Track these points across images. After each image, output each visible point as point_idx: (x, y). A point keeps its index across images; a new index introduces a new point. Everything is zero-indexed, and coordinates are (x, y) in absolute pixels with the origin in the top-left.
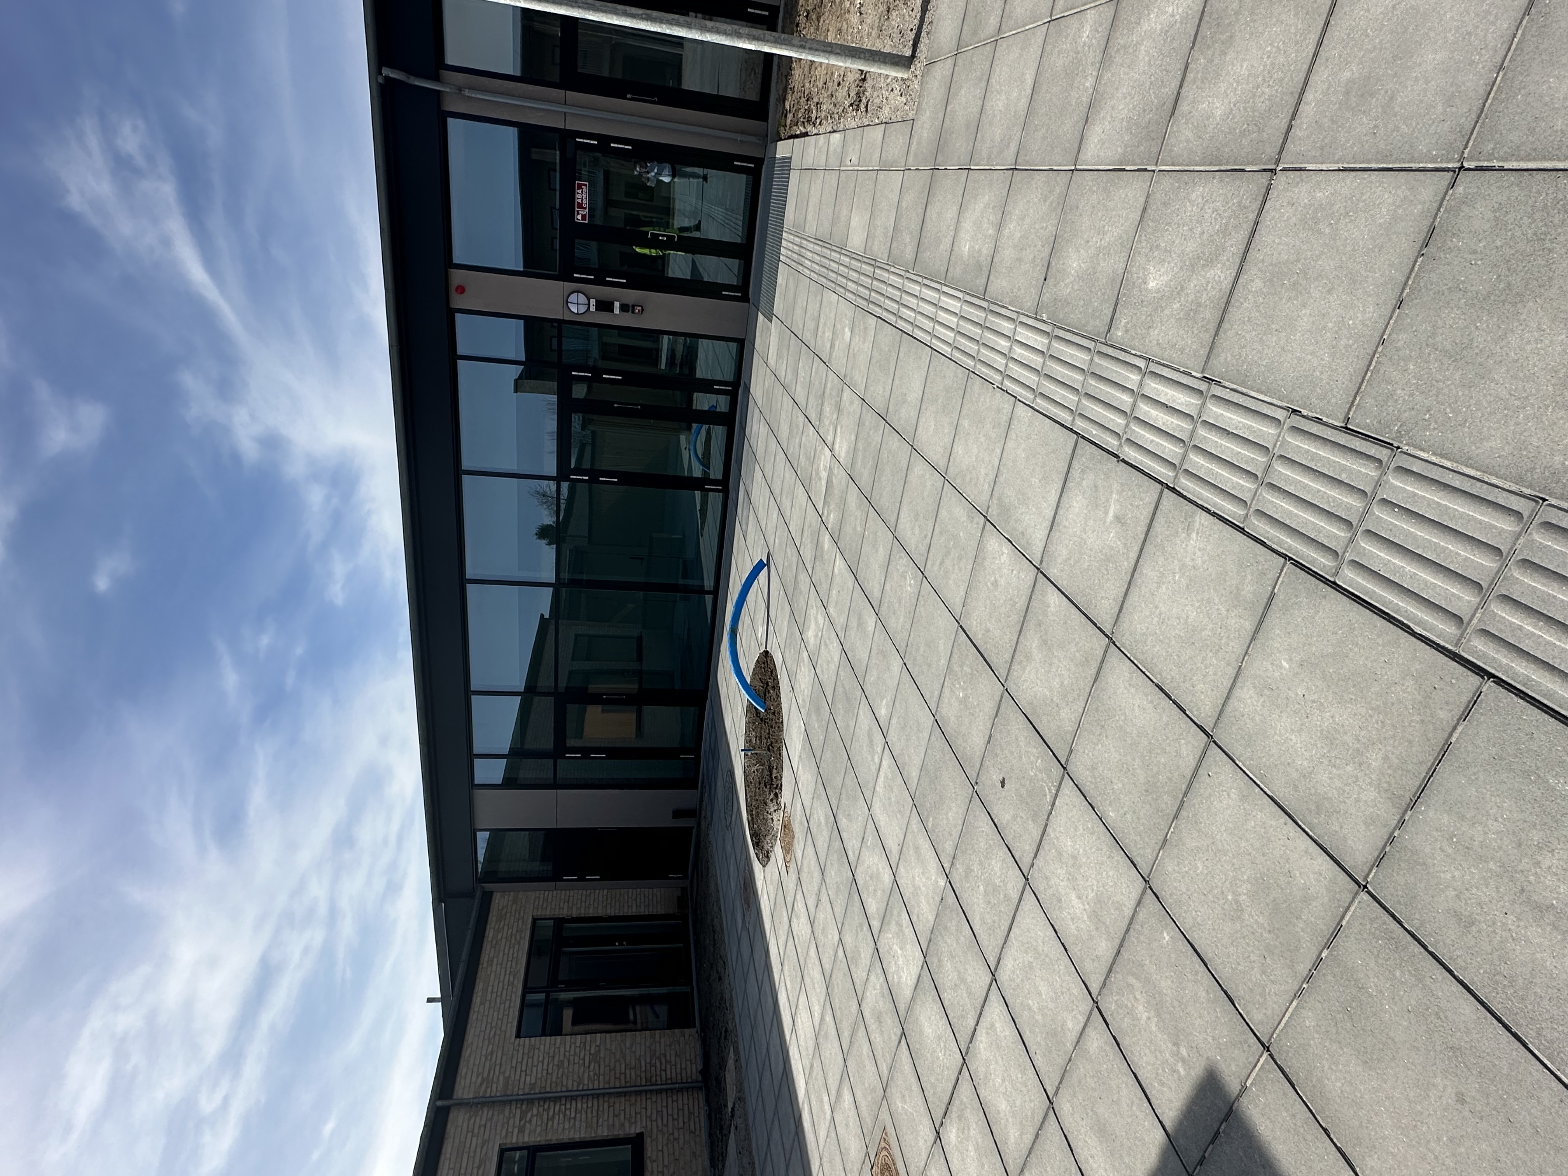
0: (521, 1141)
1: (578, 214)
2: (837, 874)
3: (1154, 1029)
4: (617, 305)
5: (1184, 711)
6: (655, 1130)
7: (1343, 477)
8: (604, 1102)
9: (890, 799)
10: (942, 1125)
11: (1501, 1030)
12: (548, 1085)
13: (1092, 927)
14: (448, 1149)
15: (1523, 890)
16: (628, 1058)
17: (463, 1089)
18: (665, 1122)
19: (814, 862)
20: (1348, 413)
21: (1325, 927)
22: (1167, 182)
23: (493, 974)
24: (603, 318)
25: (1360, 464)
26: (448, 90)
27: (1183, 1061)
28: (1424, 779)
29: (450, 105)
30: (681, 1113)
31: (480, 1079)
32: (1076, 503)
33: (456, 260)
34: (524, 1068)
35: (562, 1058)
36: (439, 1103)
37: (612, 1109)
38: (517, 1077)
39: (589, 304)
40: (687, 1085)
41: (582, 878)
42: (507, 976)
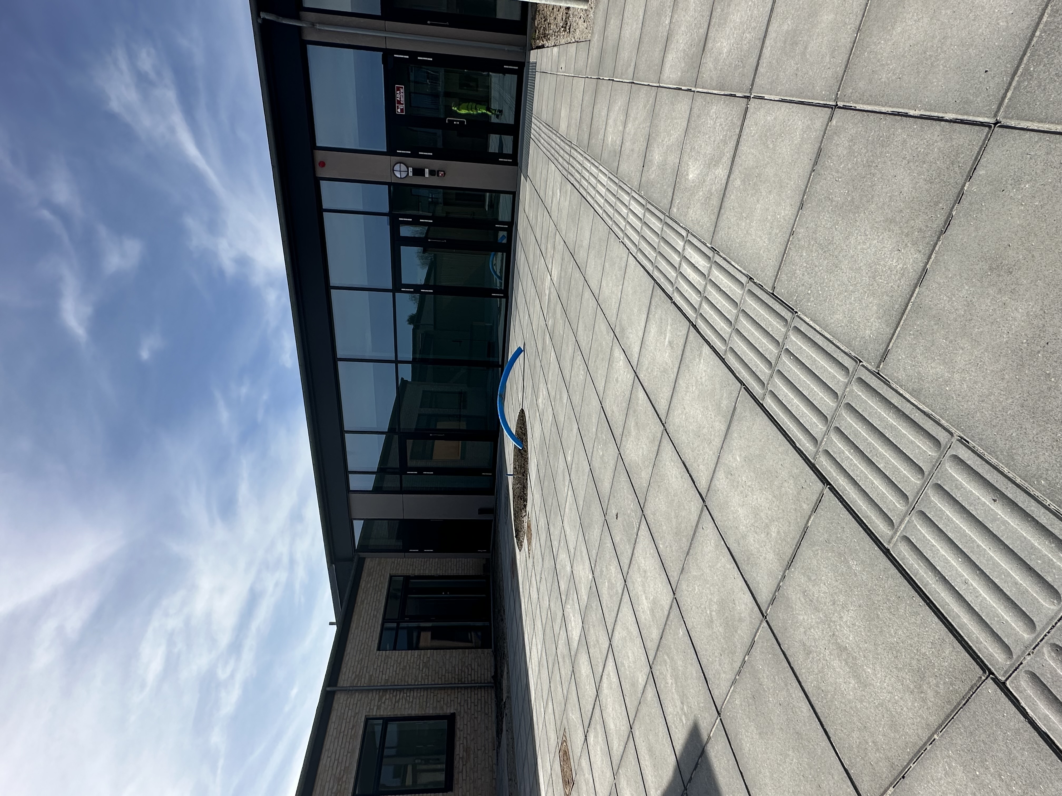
0: (378, 714)
1: (398, 108)
2: (549, 563)
3: (674, 691)
4: (427, 171)
5: (694, 483)
6: (462, 711)
7: (769, 330)
8: (431, 692)
9: (571, 517)
10: (587, 732)
11: (819, 727)
12: (396, 681)
13: (651, 620)
14: (334, 717)
15: (834, 634)
16: (447, 666)
17: (344, 681)
18: (469, 707)
19: (539, 553)
20: (774, 284)
21: (747, 641)
22: (700, 100)
23: (364, 610)
24: (418, 181)
25: (778, 322)
26: (304, 25)
27: (685, 714)
28: (794, 549)
29: (309, 36)
30: (479, 701)
31: (354, 675)
32: (653, 329)
33: (318, 144)
34: (381, 670)
35: (405, 664)
36: (328, 689)
37: (435, 697)
38: (377, 675)
39: (408, 171)
40: (484, 685)
41: (421, 551)
42: (373, 612)
